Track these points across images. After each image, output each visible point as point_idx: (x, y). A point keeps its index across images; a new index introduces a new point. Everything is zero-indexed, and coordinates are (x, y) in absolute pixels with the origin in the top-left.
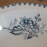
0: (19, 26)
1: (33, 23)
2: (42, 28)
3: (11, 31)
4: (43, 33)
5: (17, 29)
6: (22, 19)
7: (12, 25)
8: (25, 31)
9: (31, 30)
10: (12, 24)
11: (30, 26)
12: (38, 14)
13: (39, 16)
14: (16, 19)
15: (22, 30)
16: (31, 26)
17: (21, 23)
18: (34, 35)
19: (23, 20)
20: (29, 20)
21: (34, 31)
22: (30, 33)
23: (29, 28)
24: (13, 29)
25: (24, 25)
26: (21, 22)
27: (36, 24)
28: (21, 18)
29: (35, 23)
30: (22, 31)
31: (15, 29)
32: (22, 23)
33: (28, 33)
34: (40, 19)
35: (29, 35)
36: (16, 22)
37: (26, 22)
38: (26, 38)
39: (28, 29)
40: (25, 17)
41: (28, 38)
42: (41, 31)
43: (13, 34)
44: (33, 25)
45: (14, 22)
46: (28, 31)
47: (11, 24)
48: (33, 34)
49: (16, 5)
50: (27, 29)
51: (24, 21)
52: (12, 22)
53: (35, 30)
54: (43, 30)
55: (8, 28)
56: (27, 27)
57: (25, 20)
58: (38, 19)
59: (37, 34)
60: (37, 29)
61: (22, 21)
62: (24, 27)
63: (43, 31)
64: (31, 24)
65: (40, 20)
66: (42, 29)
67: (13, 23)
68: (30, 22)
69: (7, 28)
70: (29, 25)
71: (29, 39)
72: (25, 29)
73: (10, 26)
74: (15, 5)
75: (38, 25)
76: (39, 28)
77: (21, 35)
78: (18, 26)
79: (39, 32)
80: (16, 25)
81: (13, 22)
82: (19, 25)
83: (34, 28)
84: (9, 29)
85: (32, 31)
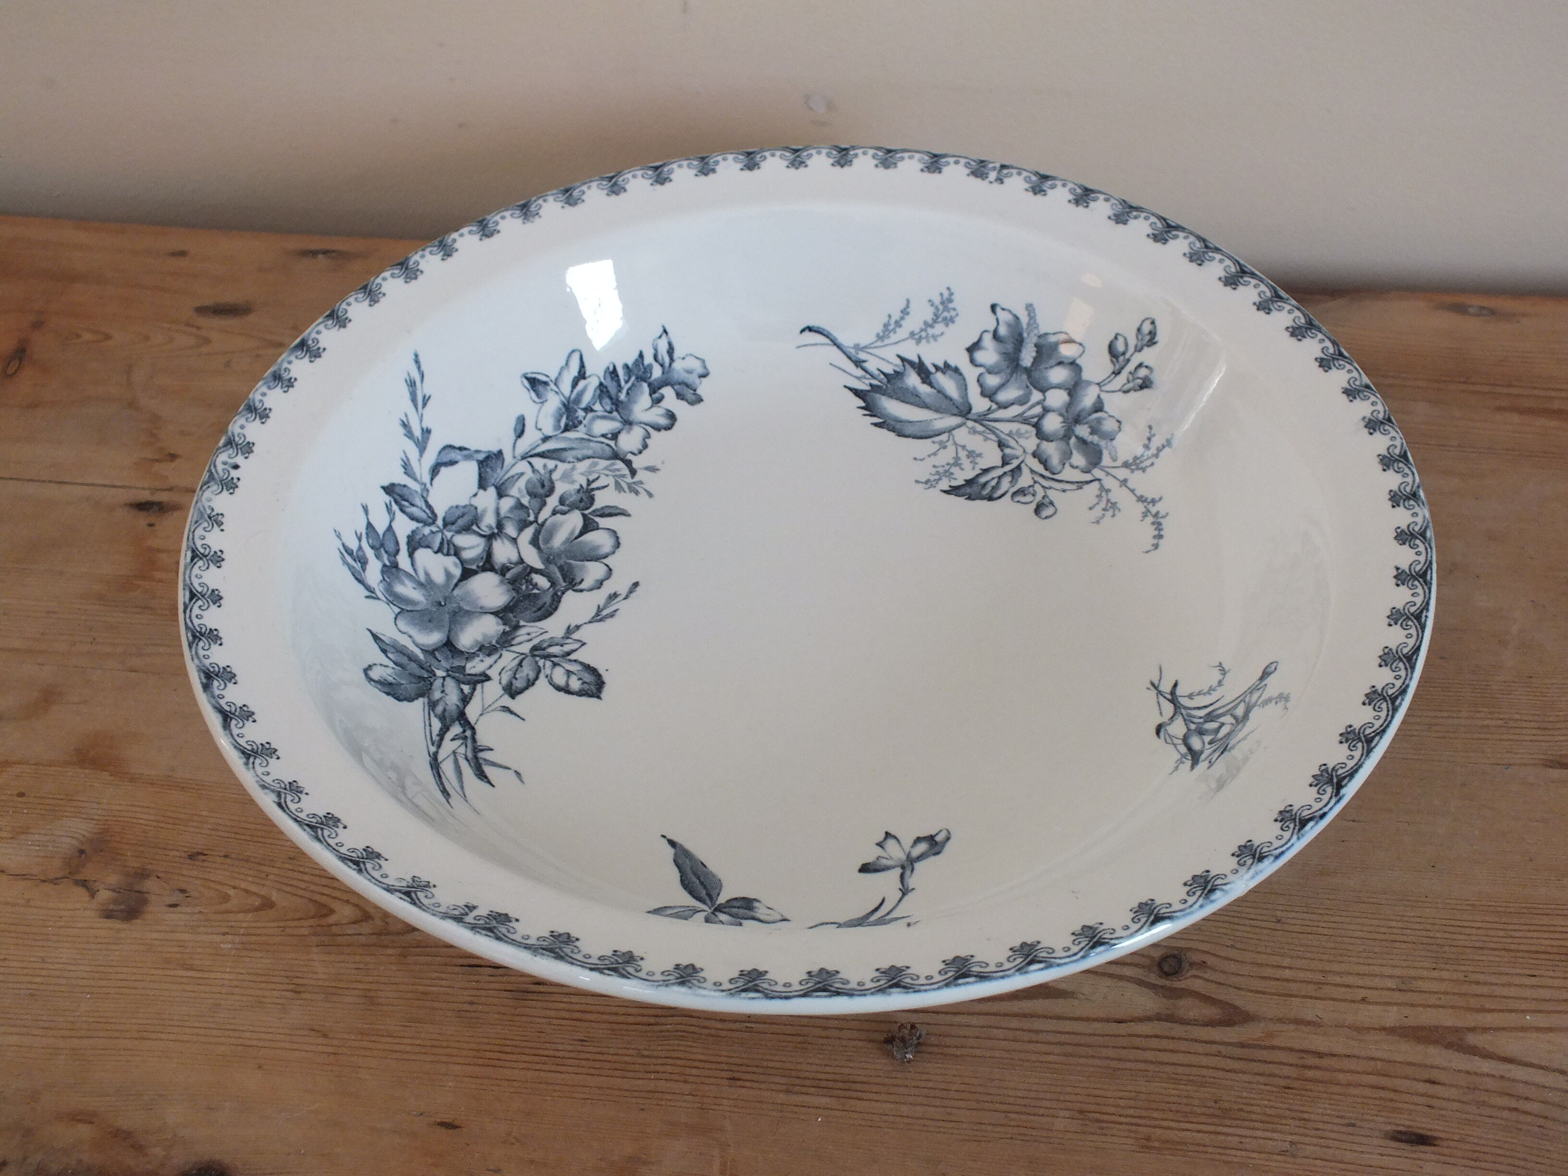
0: (956, 370)
1: (1074, 389)
2: (1126, 465)
3: (862, 386)
4: (1113, 506)
5: (924, 389)
6: (1003, 316)
7: (894, 338)
8: (974, 431)
9: (1031, 443)
10: (902, 333)
11: (1038, 410)
12: (1147, 328)
13: (1152, 342)
14: (947, 301)
15: (964, 411)
16: (1046, 410)
17: (979, 356)
18: (1022, 492)
19: (1003, 331)
20: (1055, 347)
21: (1044, 463)
22: (1005, 463)
23: (1026, 421)
24: (889, 370)
25: (992, 381)
26: (988, 341)
27: (1099, 407)
28: (993, 308)
29: (1088, 399)
30: (955, 421)
31: (913, 380)
32: (989, 355)
33: (991, 456)
34: (1143, 372)
35: (986, 471)
36: (939, 328)
37: (1027, 357)
38: (945, 484)
39: (1014, 427)
40: (1029, 308)
41: (954, 491)
42: (1102, 488)
43: (870, 409)
44: (1069, 406)
45: (929, 317)
46: (1001, 445)
47: (898, 324)
48: (1025, 480)
49: (1000, 180)
50: (1005, 427)
51: (1010, 347)
52: (905, 312)
53: (1066, 456)
54: (1124, 482)
55: (857, 347)
56: (1015, 410)
57: (1019, 342)
58: (1131, 367)
59: (1053, 495)
60: (1078, 459)
61: (996, 336)
62: (988, 394)
63: (1118, 494)
64: (1057, 398)
65: (1146, 384)
66: (1123, 473)
67: (913, 323)
68: (1058, 375)
69: (846, 340)
70: (1036, 396)
71: (961, 500)
72: (981, 419)
73: (880, 338)
74: (993, 175)
75: (1109, 425)
76: (1106, 461)
77: (927, 446)
78: (946, 368)
79: (1080, 485)
80: (932, 356)
81: (921, 314)
82: (961, 360)
83: (1066, 437)
84: (858, 363)
85: (1034, 455)
